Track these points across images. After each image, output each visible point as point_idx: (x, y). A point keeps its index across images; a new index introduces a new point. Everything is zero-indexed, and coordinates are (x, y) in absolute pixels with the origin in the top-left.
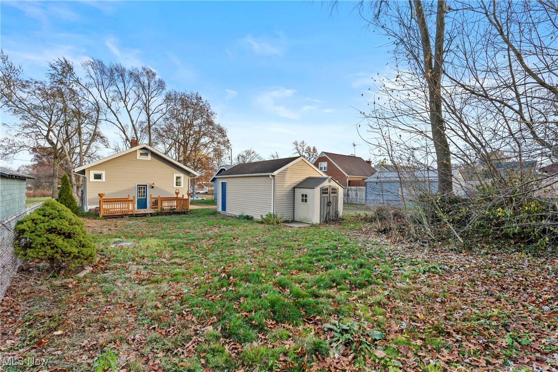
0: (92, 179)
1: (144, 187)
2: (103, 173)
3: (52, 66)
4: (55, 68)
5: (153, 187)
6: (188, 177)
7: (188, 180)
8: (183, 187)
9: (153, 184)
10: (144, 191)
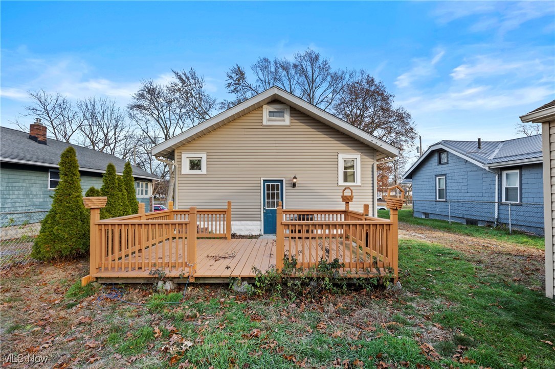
0: (186, 169)
1: (278, 186)
2: (204, 157)
3: (228, 76)
5: (294, 185)
6: (373, 160)
7: (373, 168)
8: (359, 183)
9: (295, 178)
10: (278, 194)
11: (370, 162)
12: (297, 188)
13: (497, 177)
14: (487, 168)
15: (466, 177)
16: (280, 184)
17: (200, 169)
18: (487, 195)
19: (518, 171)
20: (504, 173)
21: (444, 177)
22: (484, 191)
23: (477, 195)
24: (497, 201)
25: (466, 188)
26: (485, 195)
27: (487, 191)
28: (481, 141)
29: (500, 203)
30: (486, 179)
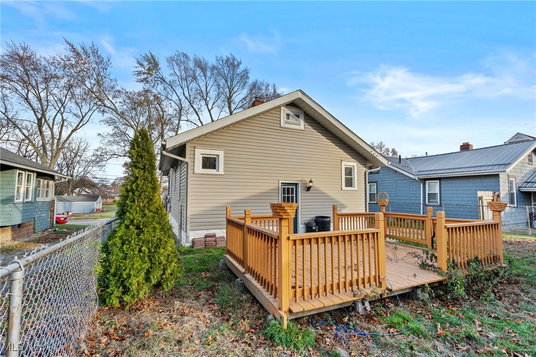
0: (198, 168)
1: (293, 189)
2: (221, 154)
3: (139, 63)
4: (142, 65)
5: (309, 189)
6: (365, 168)
7: (365, 175)
8: (356, 189)
9: (311, 181)
10: (292, 197)
11: (363, 169)
12: (310, 191)
13: (422, 185)
14: (417, 179)
15: (395, 184)
16: (294, 187)
17: (215, 168)
18: (413, 198)
19: (438, 181)
20: (427, 182)
21: (375, 184)
22: (411, 195)
23: (405, 198)
24: (422, 202)
25: (395, 193)
26: (411, 198)
27: (413, 195)
28: (402, 157)
29: (425, 205)
30: (413, 187)
